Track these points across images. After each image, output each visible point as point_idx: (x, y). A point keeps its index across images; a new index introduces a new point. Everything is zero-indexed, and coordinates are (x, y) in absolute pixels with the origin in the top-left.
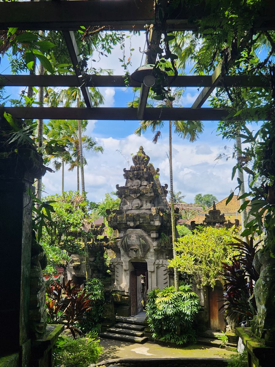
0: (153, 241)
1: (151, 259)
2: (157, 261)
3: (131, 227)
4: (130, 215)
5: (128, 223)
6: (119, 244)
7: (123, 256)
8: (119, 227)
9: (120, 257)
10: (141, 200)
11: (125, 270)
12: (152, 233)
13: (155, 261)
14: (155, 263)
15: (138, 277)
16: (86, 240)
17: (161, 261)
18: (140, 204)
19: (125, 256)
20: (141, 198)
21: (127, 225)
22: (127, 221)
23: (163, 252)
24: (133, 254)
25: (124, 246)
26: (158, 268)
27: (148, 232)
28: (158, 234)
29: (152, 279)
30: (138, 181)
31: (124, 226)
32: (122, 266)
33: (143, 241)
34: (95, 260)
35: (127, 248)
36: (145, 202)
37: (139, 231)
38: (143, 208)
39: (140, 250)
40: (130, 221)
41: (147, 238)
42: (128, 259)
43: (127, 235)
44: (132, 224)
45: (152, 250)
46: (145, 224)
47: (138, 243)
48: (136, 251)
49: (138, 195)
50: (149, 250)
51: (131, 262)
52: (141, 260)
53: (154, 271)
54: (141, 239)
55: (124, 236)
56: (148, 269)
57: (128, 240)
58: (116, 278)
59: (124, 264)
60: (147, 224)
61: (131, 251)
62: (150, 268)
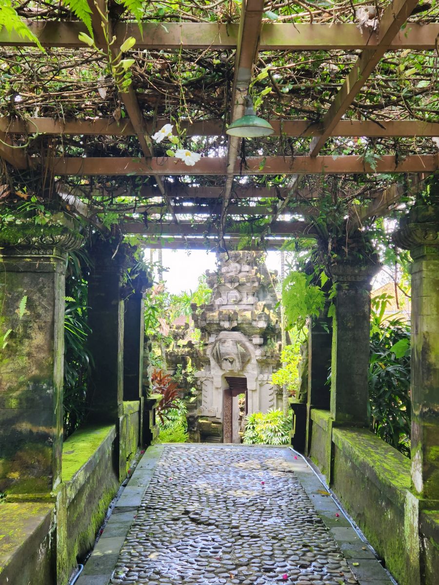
0: (256, 348)
1: (251, 374)
2: (261, 376)
3: (225, 330)
4: (224, 312)
5: (222, 323)
6: (208, 352)
7: (214, 368)
8: (208, 329)
9: (210, 370)
10: (239, 292)
11: (217, 388)
12: (255, 337)
13: (258, 376)
14: (257, 378)
15: (234, 398)
16: (163, 345)
17: (265, 377)
18: (239, 298)
19: (218, 369)
20: (240, 288)
21: (220, 327)
22: (220, 320)
23: (269, 364)
24: (227, 366)
25: (215, 354)
26: (261, 385)
27: (249, 335)
28: (262, 339)
29: (254, 400)
30: (237, 265)
31: (215, 327)
32: (212, 382)
33: (242, 350)
34: (175, 374)
35: (219, 358)
36: (245, 295)
37: (237, 335)
38: (242, 303)
39: (237, 361)
40: (224, 321)
41: (248, 344)
42: (221, 373)
43: (220, 340)
44: (226, 325)
45: (254, 361)
46: (244, 326)
47: (236, 351)
48: (231, 363)
49: (237, 284)
50: (249, 361)
51: (226, 378)
52: (239, 375)
53: (255, 390)
54: (238, 345)
55: (216, 341)
56: (249, 387)
57: (221, 347)
58: (203, 398)
59: (215, 379)
60: (247, 326)
61: (225, 361)
62: (250, 385)
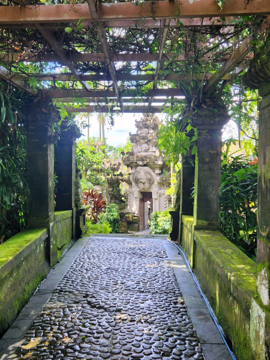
0: (157, 176)
1: (155, 190)
2: (160, 191)
3: (140, 166)
4: (139, 156)
5: (138, 162)
6: (131, 178)
7: (134, 187)
8: (131, 165)
9: (132, 188)
10: (148, 144)
11: (136, 198)
12: (156, 170)
13: (158, 191)
14: (158, 192)
15: (145, 203)
16: (106, 174)
17: (162, 191)
18: (147, 148)
19: (136, 187)
20: (148, 143)
21: (137, 164)
22: (137, 161)
23: (164, 184)
24: (141, 186)
25: (135, 179)
26: (160, 196)
27: (153, 169)
28: (160, 171)
29: (156, 204)
30: (146, 129)
31: (135, 164)
32: (133, 194)
33: (149, 176)
34: (113, 190)
35: (137, 181)
36: (151, 146)
37: (146, 168)
38: (149, 151)
39: (147, 183)
40: (139, 161)
41: (153, 173)
42: (138, 190)
43: (137, 171)
44: (141, 163)
45: (156, 183)
46: (151, 163)
47: (146, 178)
48: (144, 184)
49: (146, 140)
50: (153, 183)
51: (140, 192)
52: (148, 190)
53: (157, 199)
54: (147, 174)
55: (135, 172)
56: (153, 197)
57: (138, 175)
58: (128, 203)
59: (135, 193)
60: (152, 163)
61: (140, 183)
62: (154, 196)
